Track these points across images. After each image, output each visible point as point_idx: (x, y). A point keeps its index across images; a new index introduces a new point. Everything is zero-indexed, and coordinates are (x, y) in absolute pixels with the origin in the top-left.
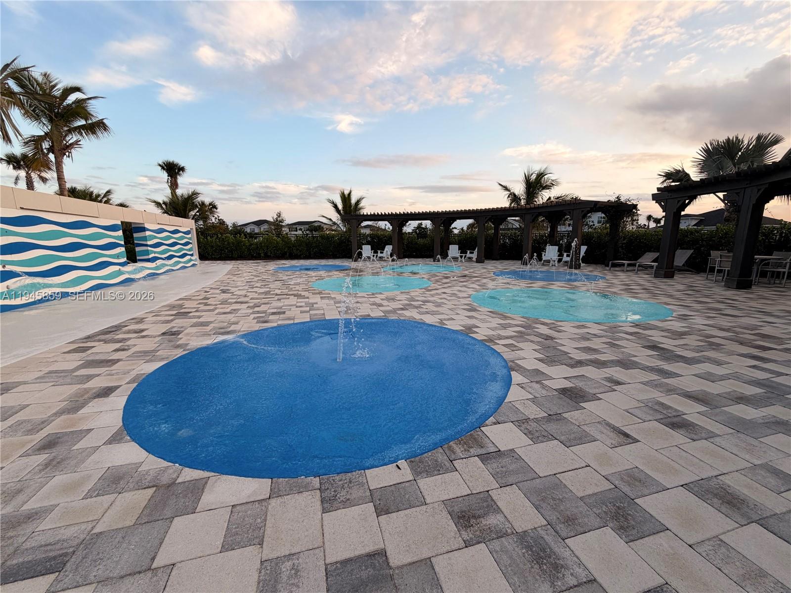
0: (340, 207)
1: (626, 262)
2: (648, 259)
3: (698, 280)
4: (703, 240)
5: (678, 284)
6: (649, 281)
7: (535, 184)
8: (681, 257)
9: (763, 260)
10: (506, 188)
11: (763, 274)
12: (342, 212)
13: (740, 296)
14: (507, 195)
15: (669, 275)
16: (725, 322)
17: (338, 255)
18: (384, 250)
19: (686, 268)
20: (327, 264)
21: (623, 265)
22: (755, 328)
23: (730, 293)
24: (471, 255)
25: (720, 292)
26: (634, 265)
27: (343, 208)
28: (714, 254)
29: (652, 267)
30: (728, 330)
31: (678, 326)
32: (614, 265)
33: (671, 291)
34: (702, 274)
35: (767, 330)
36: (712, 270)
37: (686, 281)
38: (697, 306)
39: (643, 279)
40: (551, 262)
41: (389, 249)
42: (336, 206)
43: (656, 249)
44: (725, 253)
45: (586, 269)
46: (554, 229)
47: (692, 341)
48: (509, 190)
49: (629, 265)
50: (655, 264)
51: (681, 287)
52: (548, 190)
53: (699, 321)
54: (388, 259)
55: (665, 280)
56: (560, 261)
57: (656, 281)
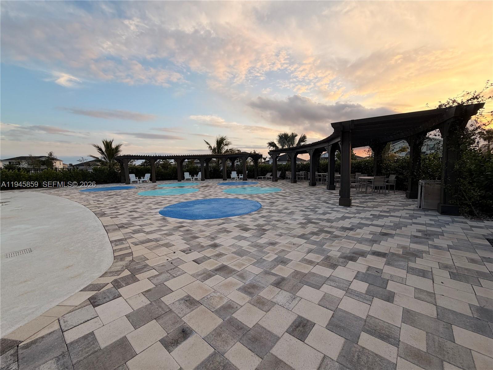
0: (104, 149)
1: (262, 177)
2: (268, 175)
3: (284, 181)
4: (283, 168)
5: (280, 182)
6: (272, 183)
7: (220, 142)
8: (279, 174)
9: (298, 174)
10: (208, 143)
11: (299, 178)
12: (105, 153)
13: (295, 184)
14: (208, 147)
15: (276, 181)
16: (293, 190)
17: (108, 181)
18: (144, 177)
19: (280, 178)
20: (120, 186)
21: (262, 178)
22: (298, 190)
23: (292, 184)
24: (196, 177)
25: (290, 184)
26: (265, 178)
27: (105, 150)
28: (287, 172)
29: (271, 178)
30: (293, 191)
31: (284, 192)
32: (259, 178)
33: (279, 185)
34: (284, 180)
35: (300, 190)
36: (287, 178)
37: (281, 182)
38: (286, 188)
39: (269, 182)
40: (235, 178)
41: (148, 176)
42: (100, 149)
43: (271, 171)
44: (289, 172)
45: (250, 181)
46: (233, 164)
47: (287, 193)
48: (209, 145)
49: (264, 178)
50: (272, 177)
51: (281, 184)
52: (227, 146)
53: (288, 190)
54: (148, 182)
55: (276, 182)
56: (238, 177)
57: (273, 182)
